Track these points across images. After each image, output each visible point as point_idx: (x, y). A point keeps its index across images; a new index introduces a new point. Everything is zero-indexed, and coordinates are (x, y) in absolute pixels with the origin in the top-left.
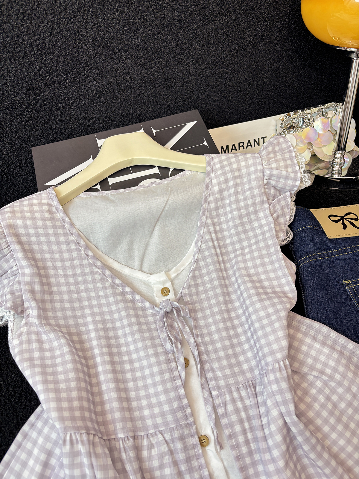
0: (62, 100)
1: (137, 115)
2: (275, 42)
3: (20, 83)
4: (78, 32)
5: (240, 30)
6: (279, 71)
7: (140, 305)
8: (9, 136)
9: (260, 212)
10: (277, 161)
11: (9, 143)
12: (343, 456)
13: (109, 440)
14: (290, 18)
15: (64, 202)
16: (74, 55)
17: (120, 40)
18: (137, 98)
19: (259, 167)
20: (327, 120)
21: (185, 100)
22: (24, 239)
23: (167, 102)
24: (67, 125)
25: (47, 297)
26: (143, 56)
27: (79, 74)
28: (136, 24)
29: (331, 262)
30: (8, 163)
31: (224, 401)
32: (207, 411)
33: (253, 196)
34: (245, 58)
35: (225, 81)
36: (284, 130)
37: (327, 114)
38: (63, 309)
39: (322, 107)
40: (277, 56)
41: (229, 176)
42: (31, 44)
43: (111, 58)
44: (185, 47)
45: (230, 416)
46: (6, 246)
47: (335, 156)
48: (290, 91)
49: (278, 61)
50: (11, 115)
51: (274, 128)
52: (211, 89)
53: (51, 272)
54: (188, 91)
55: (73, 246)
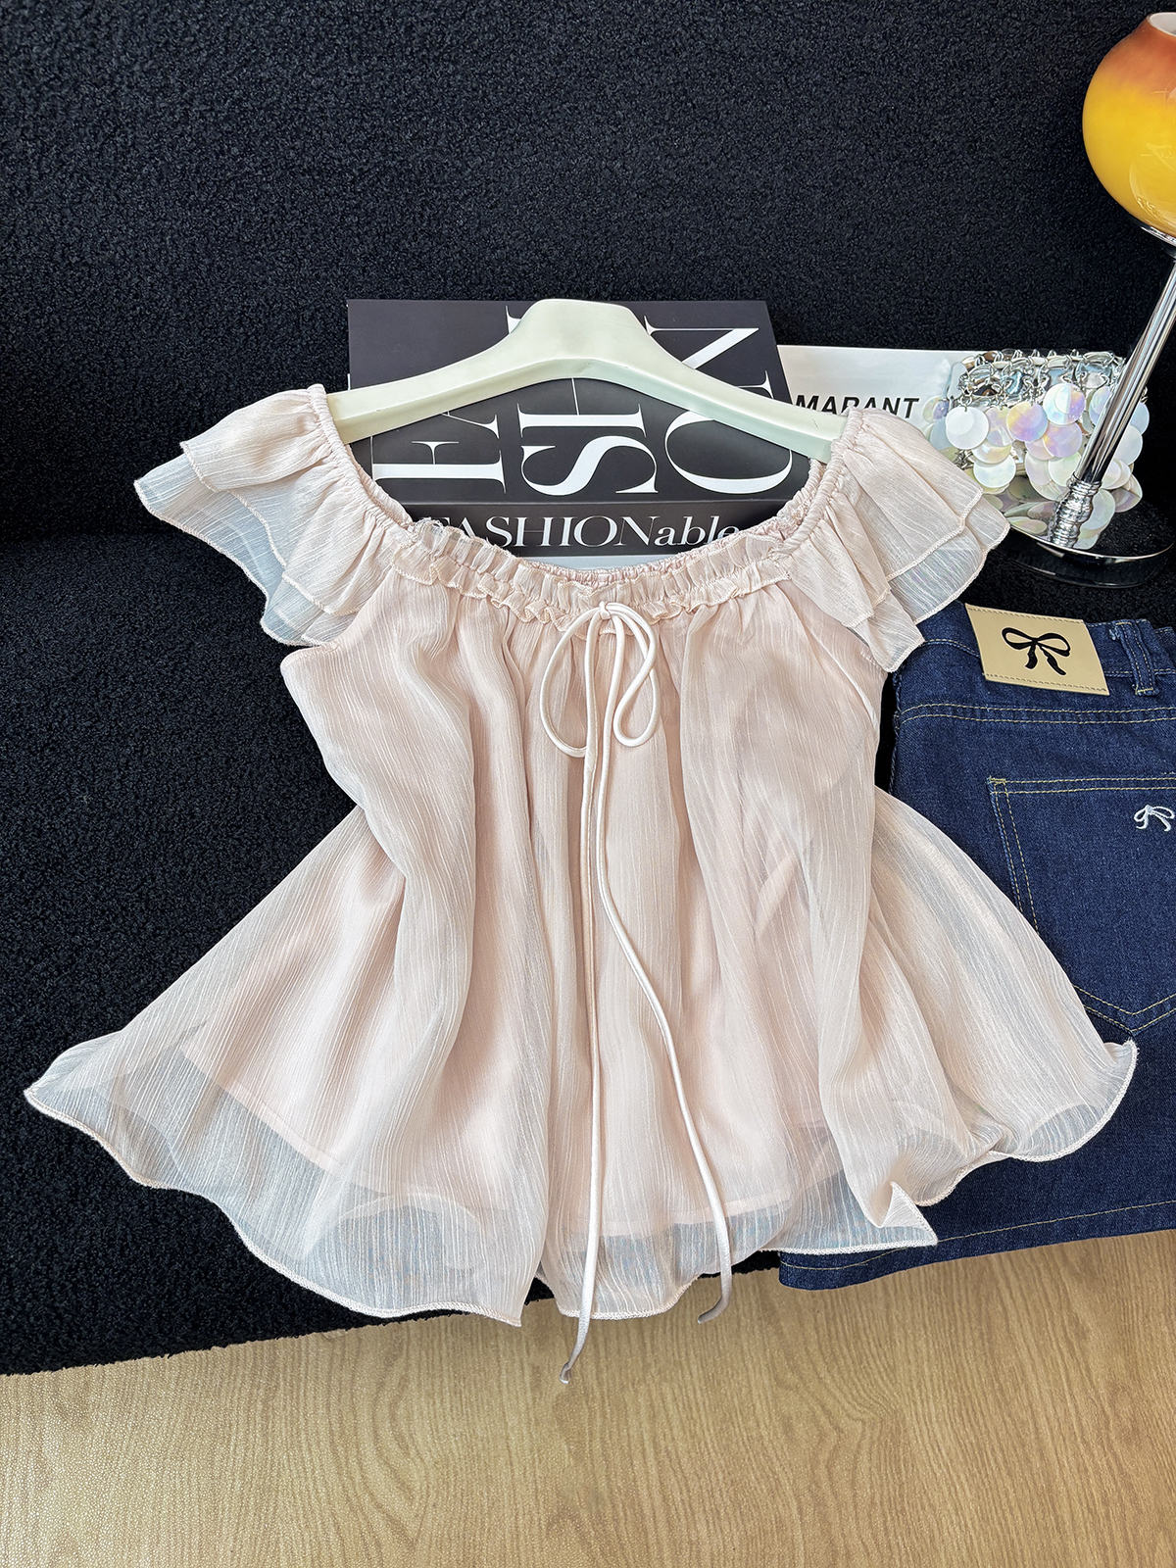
0: (443, 183)
1: (612, 266)
2: (1004, 162)
3: (357, 118)
4: (529, 26)
5: (923, 110)
6: (994, 238)
11: (287, 258)
14: (1055, 111)
16: (502, 78)
17: (625, 68)
20: (1082, 394)
21: (741, 257)
23: (695, 251)
24: (439, 247)
27: (503, 129)
28: (673, 38)
29: (976, 730)
30: (271, 308)
34: (919, 185)
35: (854, 232)
36: (966, 392)
37: (1086, 380)
39: (1078, 357)
40: (999, 199)
42: (410, 29)
43: (590, 109)
44: (777, 122)
47: (1071, 492)
48: (1010, 297)
49: (997, 212)
50: (313, 189)
51: (942, 381)
52: (812, 243)
54: (755, 233)
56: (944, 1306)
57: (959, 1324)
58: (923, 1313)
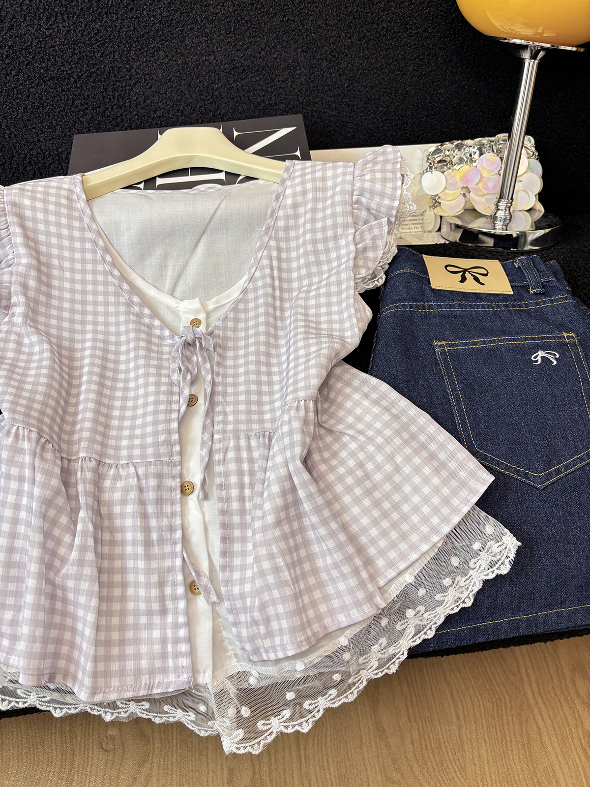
0: (122, 77)
7: (157, 332)
8: (49, 117)
9: (341, 239)
10: (373, 171)
11: (48, 127)
12: (364, 540)
13: (69, 460)
15: (91, 196)
18: (222, 90)
19: (349, 178)
21: (289, 102)
22: (29, 224)
25: (43, 298)
26: (234, 31)
29: (426, 316)
30: (44, 154)
31: (225, 446)
32: (201, 455)
33: (334, 215)
34: (380, 52)
36: (430, 164)
38: (60, 318)
39: (493, 139)
41: (309, 186)
43: (192, 29)
44: (293, 26)
45: (228, 463)
46: (5, 226)
47: (497, 207)
48: (447, 110)
50: (55, 88)
51: (418, 163)
52: (327, 91)
53: (56, 272)
54: (294, 88)
55: (88, 246)
56: (498, 727)
57: (508, 739)
58: (484, 732)
